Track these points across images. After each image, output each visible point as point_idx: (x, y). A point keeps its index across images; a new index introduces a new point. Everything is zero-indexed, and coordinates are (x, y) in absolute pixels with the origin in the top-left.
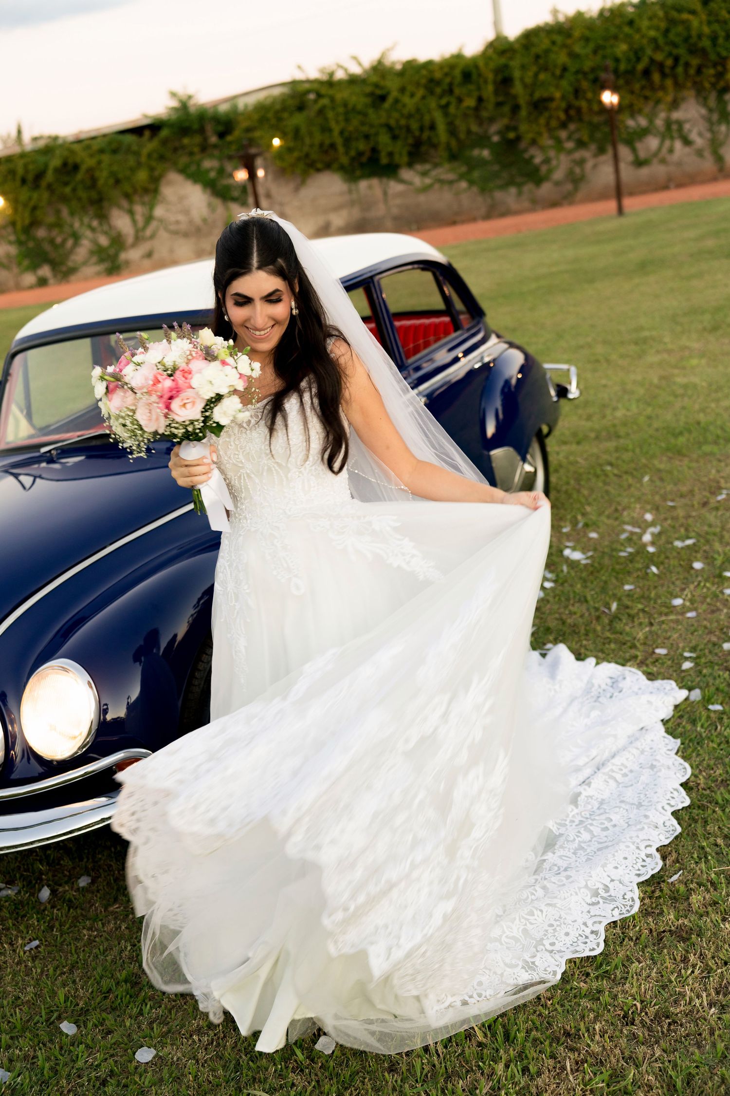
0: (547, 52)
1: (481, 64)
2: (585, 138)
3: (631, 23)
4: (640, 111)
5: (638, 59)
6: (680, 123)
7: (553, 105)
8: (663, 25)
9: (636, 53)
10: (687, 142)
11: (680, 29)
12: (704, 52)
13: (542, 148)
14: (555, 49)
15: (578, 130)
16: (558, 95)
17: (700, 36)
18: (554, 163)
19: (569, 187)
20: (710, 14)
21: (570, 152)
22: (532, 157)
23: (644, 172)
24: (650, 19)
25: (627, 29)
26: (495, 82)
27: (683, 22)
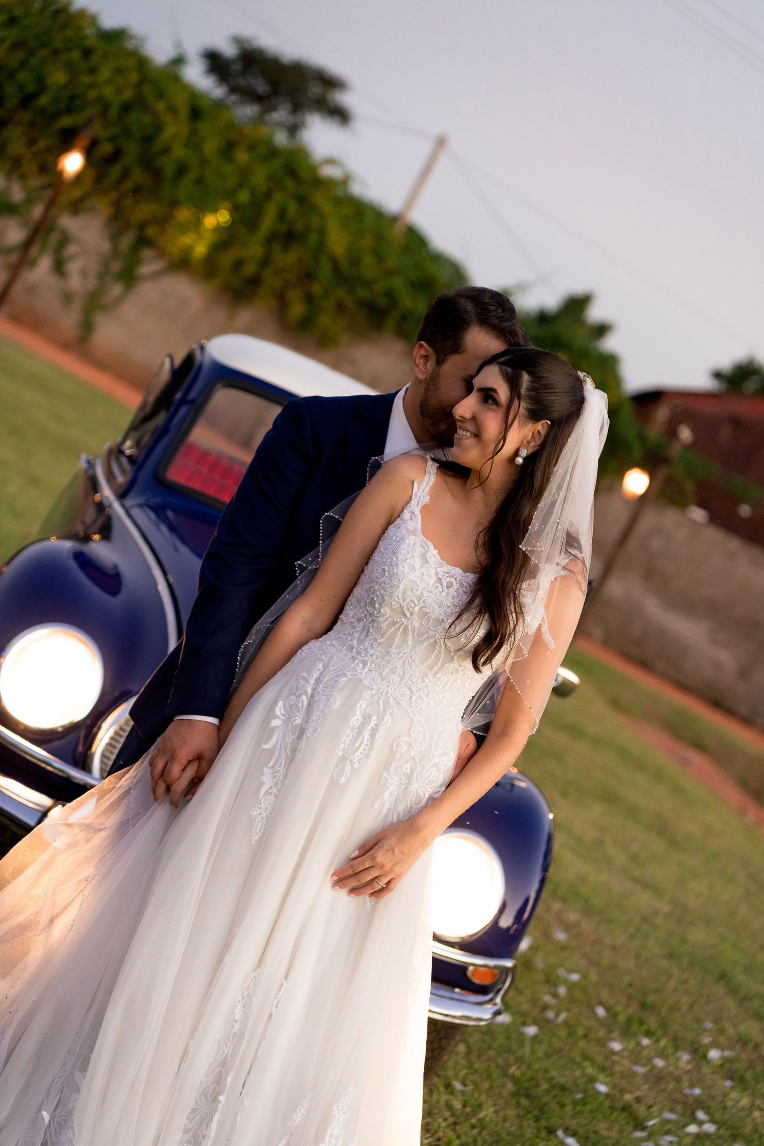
3: (87, 52)
4: (23, 177)
5: (69, 110)
8: (128, 94)
9: (72, 98)
10: (59, 267)
11: (146, 118)
12: (157, 175)
17: (166, 151)
20: (193, 133)
25: (76, 55)
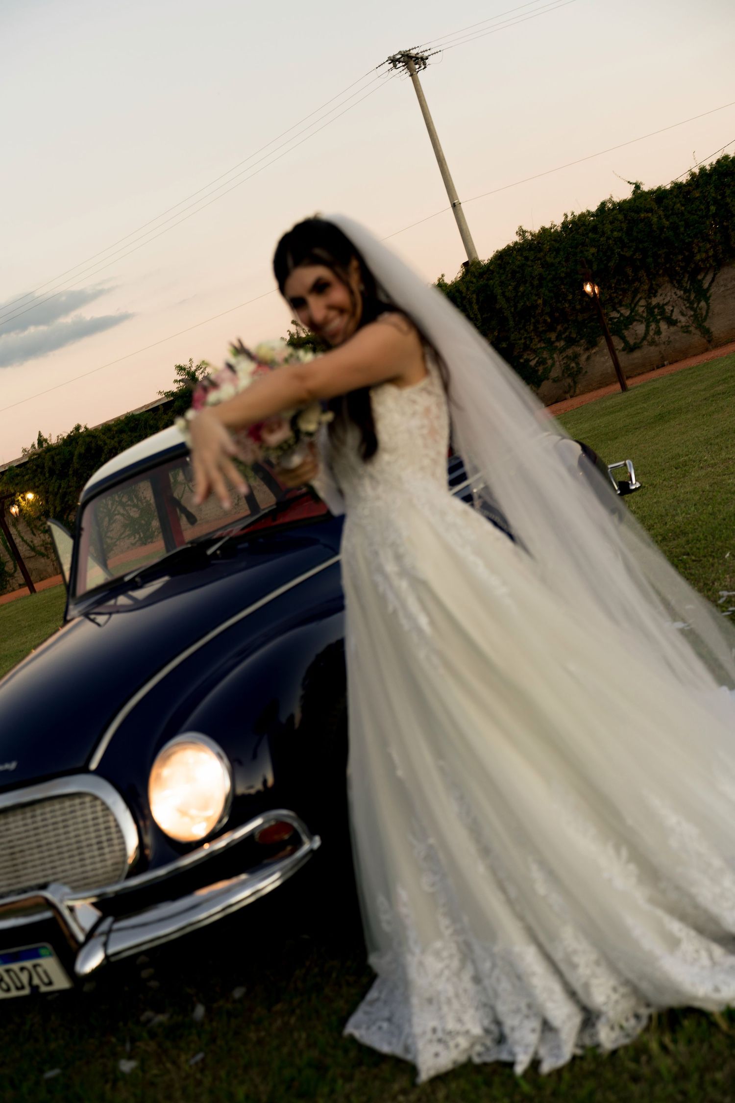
0: (522, 267)
1: (463, 288)
2: (574, 335)
5: (609, 258)
6: (661, 307)
7: (539, 311)
9: (605, 253)
12: (668, 242)
13: (535, 351)
14: (529, 263)
15: (566, 329)
16: (540, 301)
18: (550, 362)
19: (569, 380)
21: (562, 350)
22: (528, 361)
23: (637, 354)
24: (611, 223)
25: (592, 235)
26: (477, 303)
27: (642, 220)
